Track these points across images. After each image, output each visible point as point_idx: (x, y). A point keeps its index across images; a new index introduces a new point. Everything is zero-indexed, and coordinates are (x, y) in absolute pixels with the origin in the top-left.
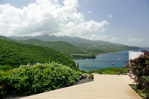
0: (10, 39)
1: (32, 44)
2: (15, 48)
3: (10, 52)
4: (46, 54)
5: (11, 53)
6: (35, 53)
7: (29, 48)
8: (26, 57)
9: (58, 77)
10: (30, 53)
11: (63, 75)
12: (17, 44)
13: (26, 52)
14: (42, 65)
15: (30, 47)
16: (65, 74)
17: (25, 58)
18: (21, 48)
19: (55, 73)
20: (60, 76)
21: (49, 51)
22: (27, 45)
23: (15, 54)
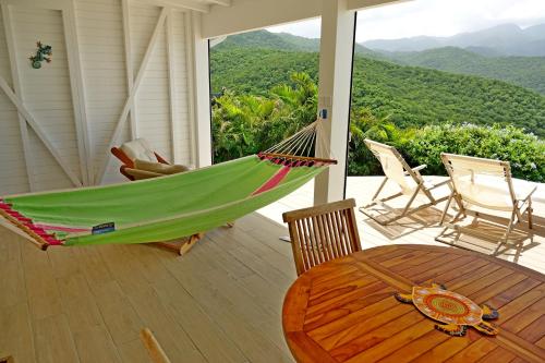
0: (367, 49)
1: (439, 70)
2: (378, 81)
3: (363, 95)
4: (491, 112)
5: (367, 99)
6: (446, 103)
7: (424, 85)
8: (410, 116)
9: (515, 162)
10: (424, 103)
11: (532, 160)
12: (386, 66)
13: (412, 96)
14: (480, 129)
15: (428, 81)
16: (538, 159)
17: (408, 120)
18: (397, 81)
19: (510, 153)
20: (523, 163)
21: (504, 100)
22: (417, 73)
23: (378, 101)
